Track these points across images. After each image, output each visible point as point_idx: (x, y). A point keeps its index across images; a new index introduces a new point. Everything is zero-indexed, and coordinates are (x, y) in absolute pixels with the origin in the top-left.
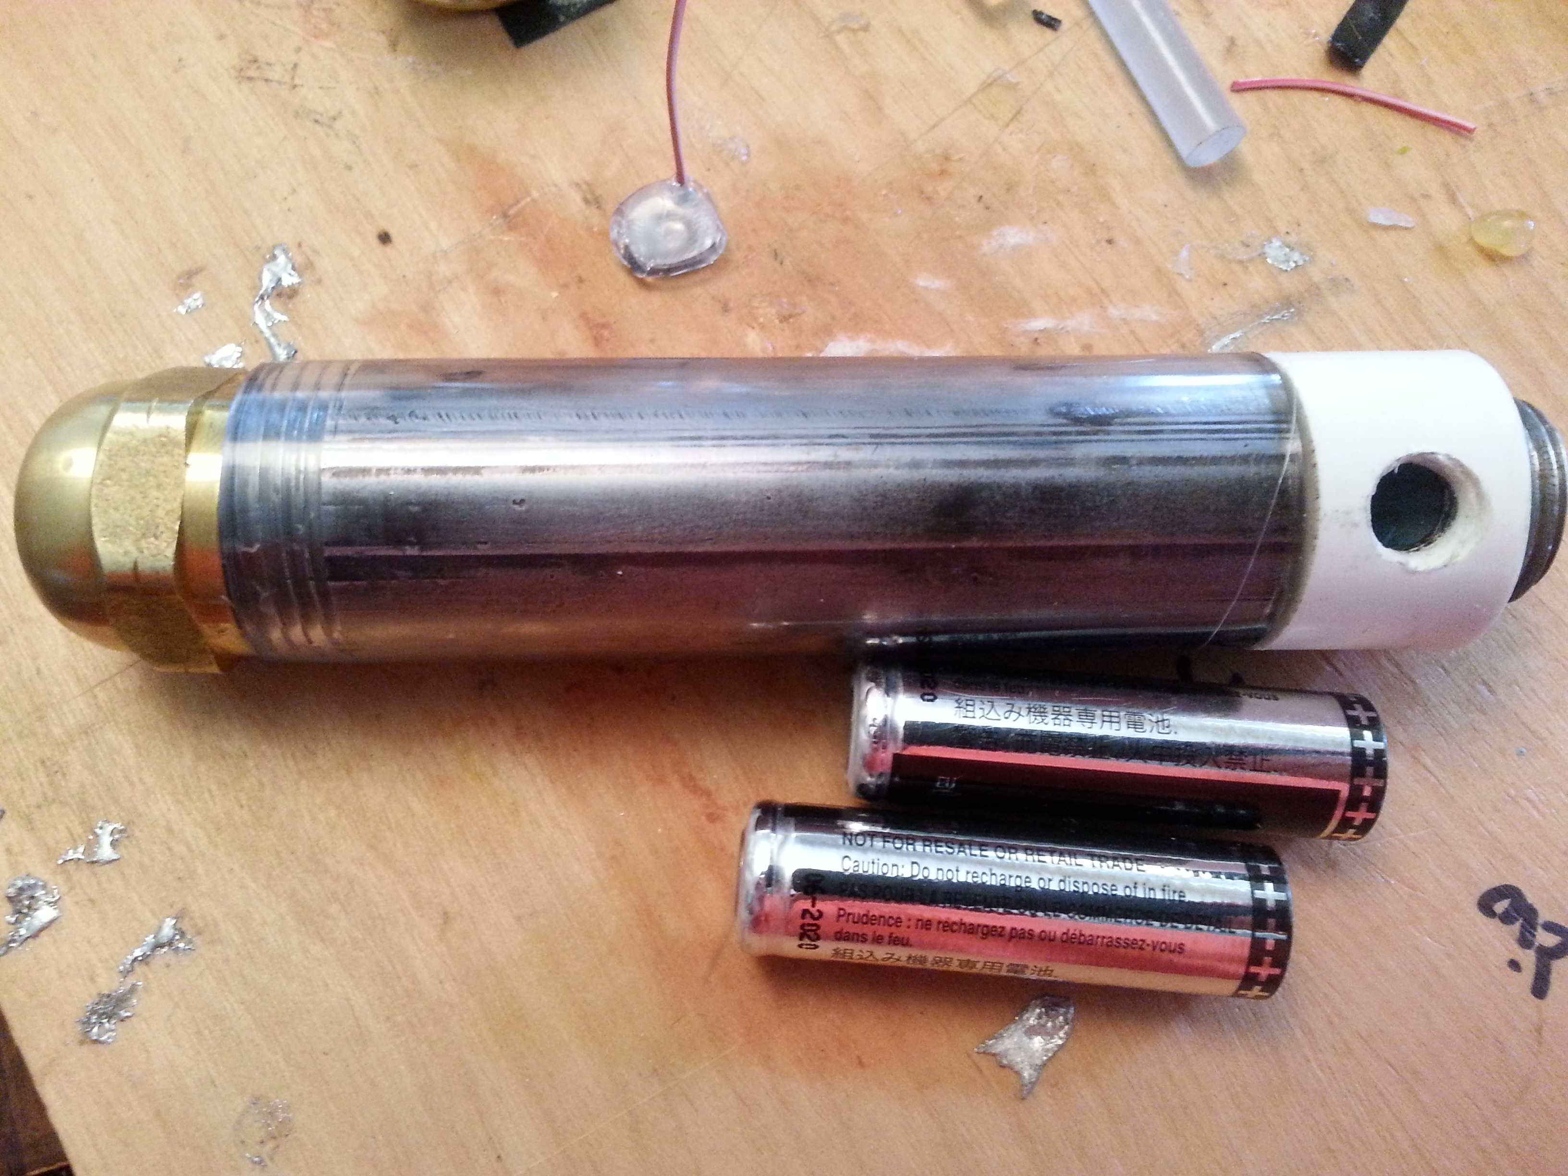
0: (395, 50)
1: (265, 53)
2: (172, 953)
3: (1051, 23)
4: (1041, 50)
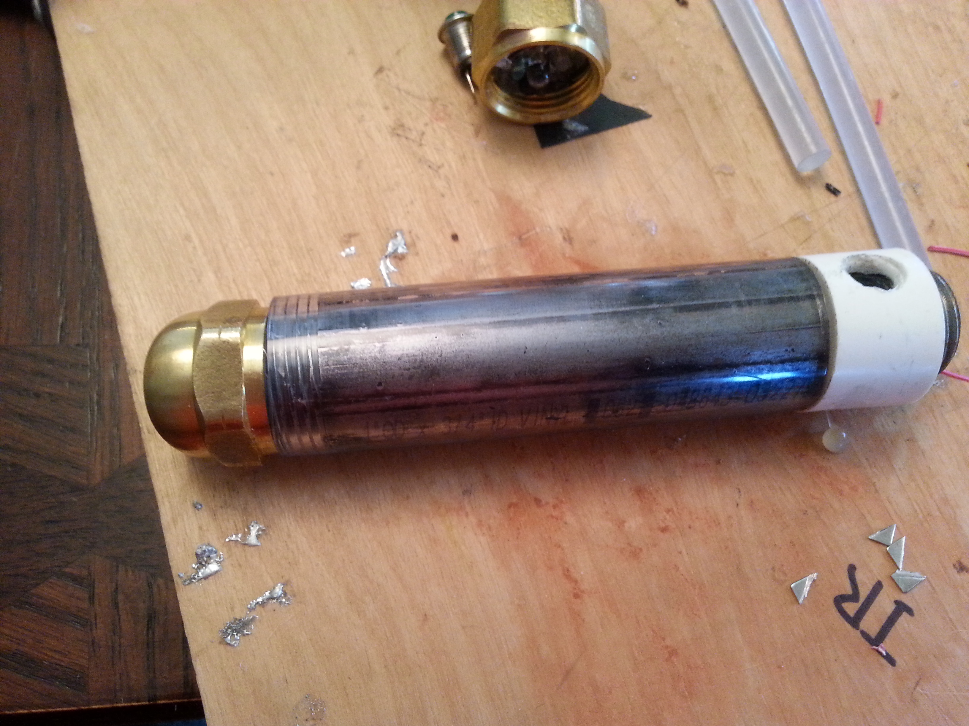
0: (477, 137)
1: (408, 122)
2: (278, 604)
3: (835, 192)
4: (827, 206)
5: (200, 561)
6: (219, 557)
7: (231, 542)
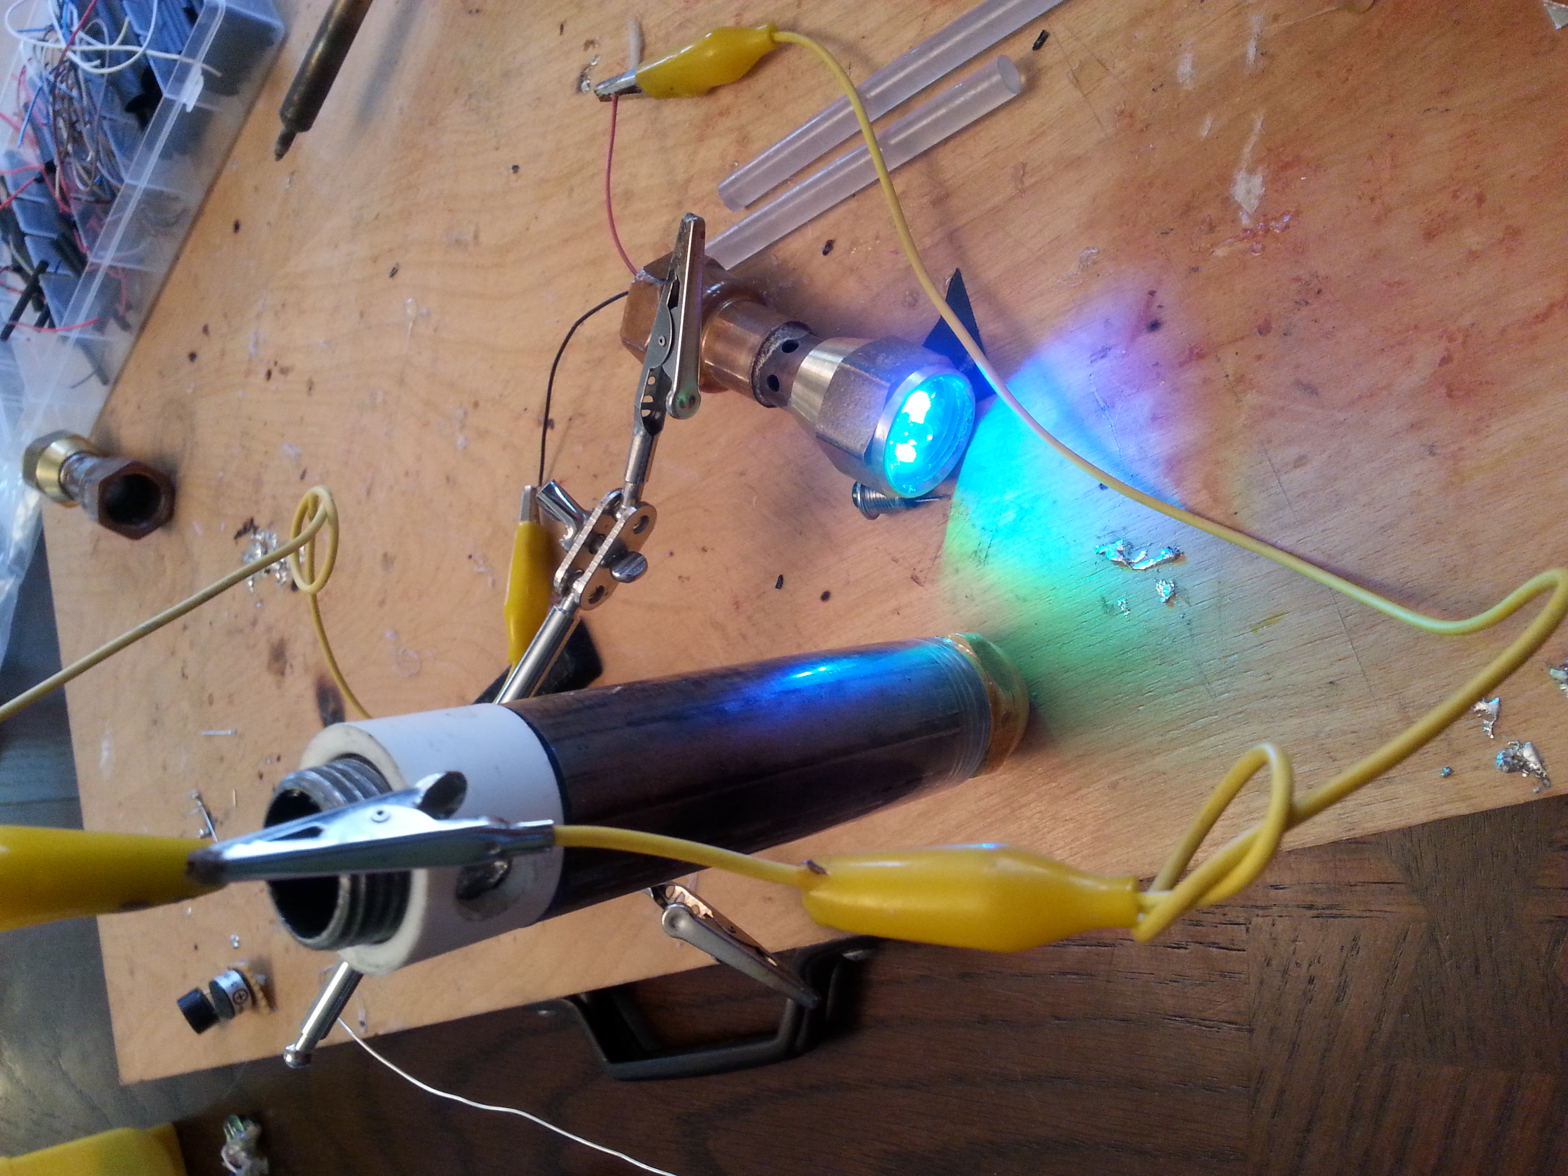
3: (1043, 38)
4: (1060, 45)
5: (1518, 767)
6: (1515, 746)
7: (1495, 732)
